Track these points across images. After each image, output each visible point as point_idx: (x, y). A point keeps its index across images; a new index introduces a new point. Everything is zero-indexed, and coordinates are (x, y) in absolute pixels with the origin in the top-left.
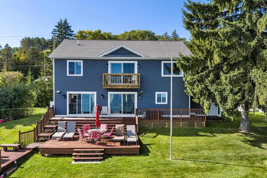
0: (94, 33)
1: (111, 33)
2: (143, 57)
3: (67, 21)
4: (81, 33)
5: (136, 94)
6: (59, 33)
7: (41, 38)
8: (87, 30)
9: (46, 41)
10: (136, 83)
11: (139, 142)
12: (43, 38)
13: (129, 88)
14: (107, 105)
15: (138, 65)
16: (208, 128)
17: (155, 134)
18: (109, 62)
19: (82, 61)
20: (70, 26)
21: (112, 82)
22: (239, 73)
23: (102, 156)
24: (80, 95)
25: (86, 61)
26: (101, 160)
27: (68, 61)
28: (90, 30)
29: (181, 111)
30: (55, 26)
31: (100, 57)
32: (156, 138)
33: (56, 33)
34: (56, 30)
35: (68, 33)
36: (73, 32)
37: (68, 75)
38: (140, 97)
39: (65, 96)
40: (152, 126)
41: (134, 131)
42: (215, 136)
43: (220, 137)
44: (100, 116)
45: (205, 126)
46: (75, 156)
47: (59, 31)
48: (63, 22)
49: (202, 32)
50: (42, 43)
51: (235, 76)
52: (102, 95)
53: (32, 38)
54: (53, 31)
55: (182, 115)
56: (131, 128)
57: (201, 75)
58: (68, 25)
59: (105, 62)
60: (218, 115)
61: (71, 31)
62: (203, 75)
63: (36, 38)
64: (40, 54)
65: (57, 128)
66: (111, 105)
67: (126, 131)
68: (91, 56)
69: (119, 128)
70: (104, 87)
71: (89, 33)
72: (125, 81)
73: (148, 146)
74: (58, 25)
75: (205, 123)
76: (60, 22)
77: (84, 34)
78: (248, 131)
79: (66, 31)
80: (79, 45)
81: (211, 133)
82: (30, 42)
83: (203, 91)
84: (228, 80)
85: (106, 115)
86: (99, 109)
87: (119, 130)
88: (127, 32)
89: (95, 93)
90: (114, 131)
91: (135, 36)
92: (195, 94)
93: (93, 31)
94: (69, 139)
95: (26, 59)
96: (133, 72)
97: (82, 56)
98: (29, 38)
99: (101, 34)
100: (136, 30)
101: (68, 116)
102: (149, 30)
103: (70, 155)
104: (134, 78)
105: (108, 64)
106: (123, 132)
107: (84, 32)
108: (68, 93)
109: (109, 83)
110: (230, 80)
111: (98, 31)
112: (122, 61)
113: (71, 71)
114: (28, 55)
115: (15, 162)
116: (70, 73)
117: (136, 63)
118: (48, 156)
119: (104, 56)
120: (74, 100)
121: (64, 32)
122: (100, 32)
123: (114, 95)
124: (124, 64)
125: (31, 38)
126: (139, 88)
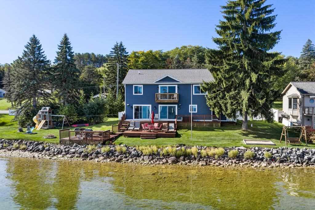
0: (146, 53)
1: (162, 50)
2: (181, 83)
3: (122, 44)
4: (135, 53)
5: (176, 106)
6: (115, 55)
7: (91, 53)
8: (140, 51)
9: (96, 56)
10: (176, 99)
11: (176, 132)
12: (93, 54)
13: (171, 102)
14: (158, 113)
15: (178, 87)
16: (222, 127)
17: (187, 130)
18: (159, 86)
19: (142, 85)
20: (125, 48)
21: (161, 98)
22: (235, 93)
23: (155, 137)
24: (141, 107)
25: (145, 86)
26: (155, 139)
27: (134, 86)
28: (142, 51)
29: (205, 116)
30: (112, 48)
31: (154, 83)
32: (187, 132)
33: (113, 54)
34: (113, 52)
35: (123, 54)
36: (127, 53)
37: (134, 94)
38: (179, 108)
39: (132, 107)
40: (186, 126)
41: (173, 127)
42: (224, 131)
43: (226, 132)
44: (154, 120)
45: (220, 126)
46: (142, 137)
47: (115, 53)
48: (118, 44)
49: (215, 68)
50: (92, 58)
51: (233, 94)
52: (155, 107)
53: (83, 53)
54: (111, 53)
55: (205, 119)
56: (172, 125)
57: (216, 94)
58: (124, 47)
59: (157, 86)
60: (234, 121)
61: (126, 52)
62: (218, 94)
63: (86, 53)
64: (95, 72)
65: (129, 125)
66: (160, 113)
67: (169, 127)
68: (148, 83)
69: (165, 125)
70: (156, 102)
71: (142, 54)
72: (170, 98)
73: (181, 135)
74: (114, 47)
75: (220, 124)
76: (116, 44)
77: (137, 54)
78: (246, 129)
79: (121, 53)
80: (139, 74)
81: (222, 130)
82: (80, 58)
83: (216, 104)
84: (229, 97)
85: (157, 119)
86: (153, 116)
87: (165, 126)
88: (178, 48)
89: (150, 105)
90: (162, 126)
91: (185, 53)
92: (211, 106)
93: (145, 52)
94: (137, 130)
95: (83, 77)
96: (174, 92)
97: (142, 83)
98: (79, 54)
99: (153, 55)
100: (187, 46)
101: (134, 120)
102: (200, 46)
103: (139, 137)
104: (176, 96)
105: (158, 87)
106: (167, 127)
107: (137, 52)
108: (134, 105)
109: (159, 99)
110: (230, 97)
111: (150, 51)
112: (167, 85)
113: (136, 91)
114: (85, 73)
115: (114, 138)
116: (135, 93)
117: (176, 86)
118: (127, 137)
119: (156, 82)
120: (137, 109)
121: (120, 54)
122: (151, 52)
123: (163, 106)
124: (169, 87)
125: (81, 54)
126: (178, 102)
